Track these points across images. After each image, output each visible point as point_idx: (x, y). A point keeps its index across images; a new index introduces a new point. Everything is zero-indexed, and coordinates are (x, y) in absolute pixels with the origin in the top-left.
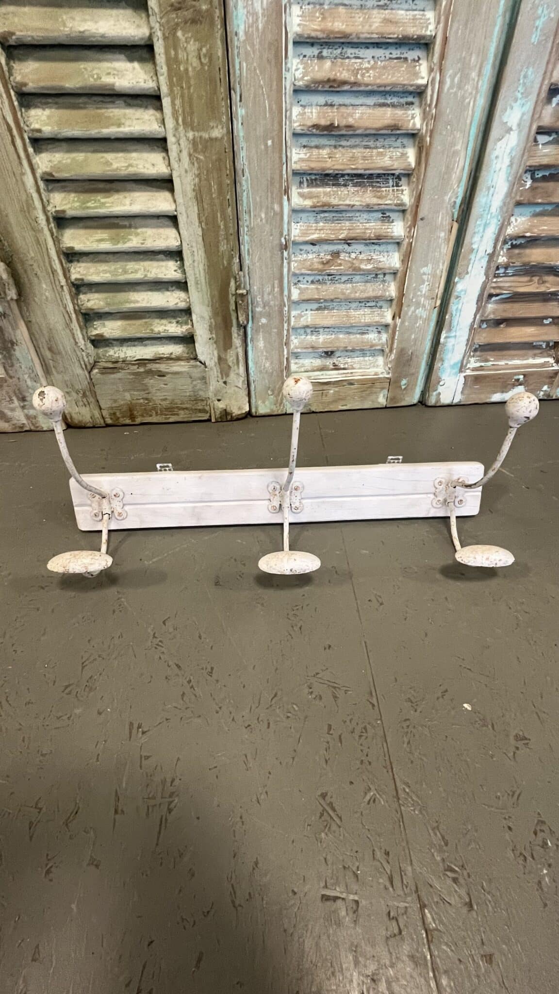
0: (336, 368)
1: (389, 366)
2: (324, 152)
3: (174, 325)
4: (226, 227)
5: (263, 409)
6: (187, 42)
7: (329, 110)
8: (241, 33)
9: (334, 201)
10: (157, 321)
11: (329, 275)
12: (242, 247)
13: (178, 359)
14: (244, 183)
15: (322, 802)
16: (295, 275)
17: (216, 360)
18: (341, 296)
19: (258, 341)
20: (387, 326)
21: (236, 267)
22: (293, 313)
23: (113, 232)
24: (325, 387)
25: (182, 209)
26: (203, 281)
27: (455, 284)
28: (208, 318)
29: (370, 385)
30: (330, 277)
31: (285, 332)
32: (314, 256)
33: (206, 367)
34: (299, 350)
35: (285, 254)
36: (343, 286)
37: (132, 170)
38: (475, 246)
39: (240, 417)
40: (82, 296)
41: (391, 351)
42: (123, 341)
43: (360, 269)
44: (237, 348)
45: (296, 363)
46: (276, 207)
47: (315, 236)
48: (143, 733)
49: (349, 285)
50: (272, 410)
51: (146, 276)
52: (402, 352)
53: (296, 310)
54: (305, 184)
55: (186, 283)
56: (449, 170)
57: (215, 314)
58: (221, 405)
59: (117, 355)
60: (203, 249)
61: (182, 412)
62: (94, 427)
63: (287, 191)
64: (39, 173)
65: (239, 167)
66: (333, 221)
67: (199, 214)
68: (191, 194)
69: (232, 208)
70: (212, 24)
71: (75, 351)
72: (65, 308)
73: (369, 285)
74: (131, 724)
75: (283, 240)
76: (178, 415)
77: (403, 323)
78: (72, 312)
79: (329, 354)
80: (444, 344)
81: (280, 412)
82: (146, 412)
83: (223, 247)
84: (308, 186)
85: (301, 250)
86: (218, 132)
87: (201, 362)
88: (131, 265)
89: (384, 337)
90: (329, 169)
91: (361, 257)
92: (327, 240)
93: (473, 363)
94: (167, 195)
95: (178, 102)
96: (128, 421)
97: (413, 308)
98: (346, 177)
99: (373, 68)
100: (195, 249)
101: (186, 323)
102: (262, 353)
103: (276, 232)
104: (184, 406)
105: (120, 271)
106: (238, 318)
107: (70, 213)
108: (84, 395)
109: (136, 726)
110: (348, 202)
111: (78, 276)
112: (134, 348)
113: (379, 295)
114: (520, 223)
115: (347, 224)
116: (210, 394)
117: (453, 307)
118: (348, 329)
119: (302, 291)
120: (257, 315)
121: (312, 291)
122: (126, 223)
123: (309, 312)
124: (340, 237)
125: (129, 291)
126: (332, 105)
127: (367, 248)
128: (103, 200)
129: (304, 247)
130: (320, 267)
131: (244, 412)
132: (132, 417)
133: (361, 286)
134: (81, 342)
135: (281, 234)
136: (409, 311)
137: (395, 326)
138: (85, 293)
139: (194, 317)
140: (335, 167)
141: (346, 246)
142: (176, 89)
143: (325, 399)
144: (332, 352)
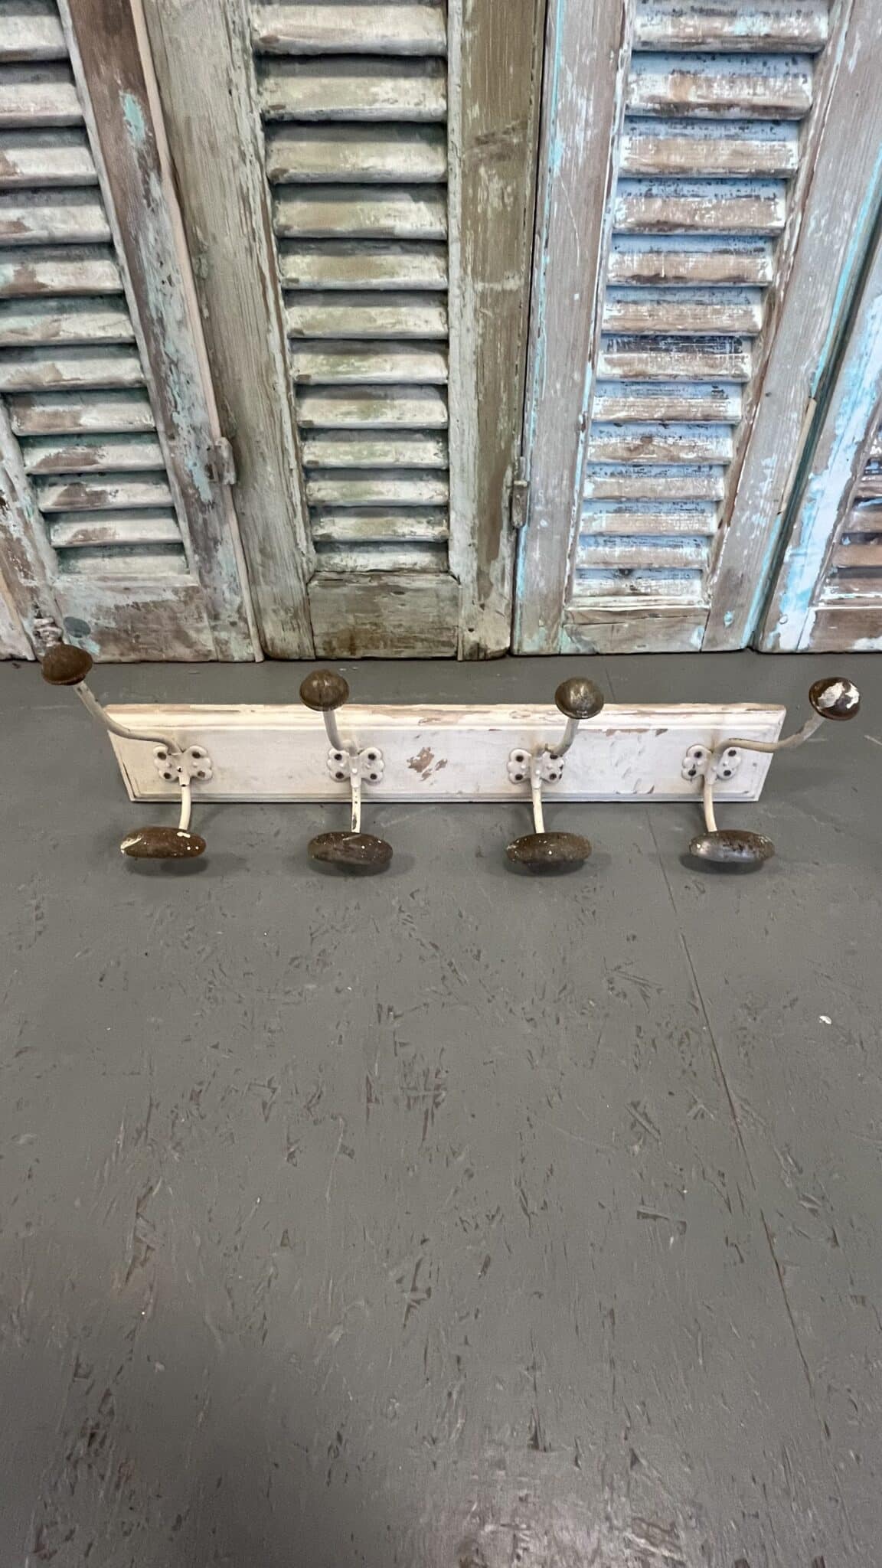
0: (635, 592)
1: (710, 592)
2: (644, 309)
3: (425, 525)
4: (509, 398)
5: (528, 647)
6: (490, 180)
7: (654, 257)
8: (556, 171)
9: (652, 369)
10: (402, 519)
11: (635, 466)
12: (527, 426)
13: (424, 571)
14: (538, 346)
15: (634, 1112)
16: (590, 464)
17: (475, 575)
18: (649, 494)
19: (533, 549)
20: (709, 537)
21: (515, 452)
22: (584, 515)
23: (363, 403)
24: (618, 619)
25: (456, 376)
26: (471, 468)
27: (808, 482)
28: (470, 516)
29: (679, 618)
30: (636, 469)
31: (571, 540)
32: (619, 439)
33: (460, 583)
34: (586, 566)
35: (582, 436)
36: (653, 481)
37: (398, 328)
38: (839, 432)
39: (497, 655)
40: (311, 484)
41: (714, 571)
42: (354, 545)
43: (679, 459)
44: (504, 559)
45: (579, 584)
46: (577, 376)
47: (622, 415)
48: (396, 1017)
49: (662, 481)
50: (541, 649)
51: (397, 460)
52: (728, 575)
53: (587, 510)
54: (615, 347)
55: (448, 470)
56: (807, 332)
57: (481, 511)
58: (473, 638)
59: (344, 563)
60: (476, 428)
61: (419, 645)
62: (300, 660)
63: (592, 357)
64: (287, 330)
65: (534, 324)
66: (647, 395)
67: (477, 383)
68: (470, 357)
69: (520, 378)
70: (523, 158)
71: (294, 555)
72: (290, 498)
73: (689, 480)
74: (380, 1006)
75: (581, 419)
76: (413, 648)
77: (733, 533)
78: (299, 503)
79: (626, 573)
80: (790, 564)
81: (551, 652)
82: (373, 642)
83: (503, 425)
84: (618, 351)
85: (601, 432)
86: (514, 283)
87: (454, 577)
88: (380, 446)
89: (705, 552)
90: (648, 329)
91: (680, 443)
92: (637, 420)
93: (829, 594)
94: (438, 359)
95: (469, 249)
96: (346, 654)
97: (748, 513)
98: (669, 340)
99: (714, 208)
100: (466, 427)
101: (440, 524)
102: (537, 567)
103: (573, 408)
104: (423, 636)
105: (365, 453)
106: (510, 518)
107: (316, 378)
108: (295, 616)
109: (385, 1010)
110: (669, 372)
111: (311, 458)
112: (366, 555)
113: (702, 494)
115: (666, 399)
116: (461, 622)
117: (804, 513)
118: (654, 538)
119: (598, 486)
120: (536, 516)
121: (611, 485)
122: (381, 392)
123: (604, 515)
124: (656, 416)
125: (374, 479)
126: (658, 252)
127: (691, 431)
128: (357, 364)
129: (605, 429)
130: (626, 454)
131: (502, 648)
132: (352, 648)
133: (677, 482)
134: (303, 544)
135: (579, 410)
136: (742, 517)
137: (722, 537)
138: (316, 480)
139: (453, 515)
140: (657, 327)
141: (661, 429)
142: (469, 234)
143: (616, 636)
144: (630, 571)
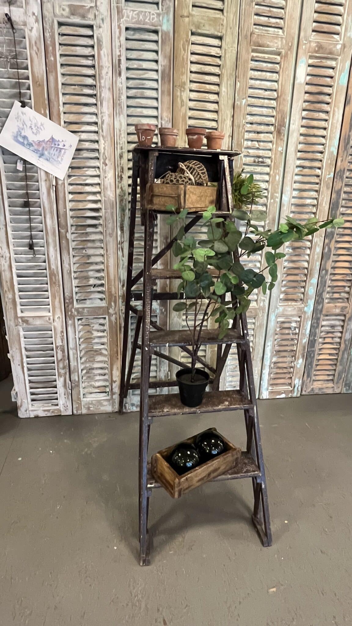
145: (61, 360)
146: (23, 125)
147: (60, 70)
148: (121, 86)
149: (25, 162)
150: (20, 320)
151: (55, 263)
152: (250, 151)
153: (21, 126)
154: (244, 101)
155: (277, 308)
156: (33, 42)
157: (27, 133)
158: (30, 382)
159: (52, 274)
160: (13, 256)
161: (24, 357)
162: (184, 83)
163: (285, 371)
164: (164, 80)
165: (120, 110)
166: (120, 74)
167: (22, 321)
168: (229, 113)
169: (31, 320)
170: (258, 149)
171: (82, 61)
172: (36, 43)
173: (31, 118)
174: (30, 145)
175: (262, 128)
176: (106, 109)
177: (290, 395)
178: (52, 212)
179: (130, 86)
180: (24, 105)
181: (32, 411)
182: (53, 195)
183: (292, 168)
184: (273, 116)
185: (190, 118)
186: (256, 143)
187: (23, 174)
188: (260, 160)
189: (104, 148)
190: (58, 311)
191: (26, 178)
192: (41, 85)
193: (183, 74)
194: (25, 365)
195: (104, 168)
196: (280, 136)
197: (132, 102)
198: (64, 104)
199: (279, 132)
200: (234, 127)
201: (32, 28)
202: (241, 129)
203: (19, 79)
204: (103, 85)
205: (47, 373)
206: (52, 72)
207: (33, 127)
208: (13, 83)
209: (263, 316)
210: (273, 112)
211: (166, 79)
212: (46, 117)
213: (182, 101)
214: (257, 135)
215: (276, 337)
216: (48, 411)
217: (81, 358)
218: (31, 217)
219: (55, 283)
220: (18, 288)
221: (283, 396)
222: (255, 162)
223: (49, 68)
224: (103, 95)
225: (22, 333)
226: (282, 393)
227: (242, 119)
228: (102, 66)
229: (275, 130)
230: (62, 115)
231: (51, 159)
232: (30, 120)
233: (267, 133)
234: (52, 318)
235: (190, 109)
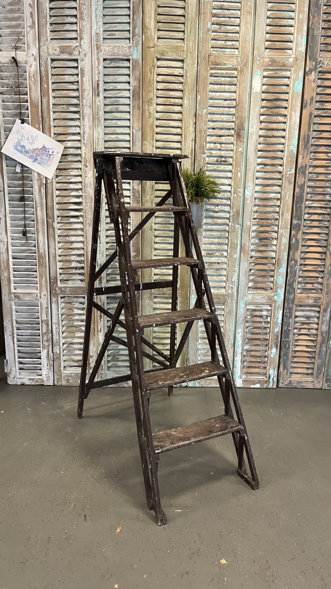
38: (238, 351)
85: (201, 350)
93: (244, 377)
103: (195, 347)
114: (246, 347)
145: (46, 333)
146: (22, 137)
147: (51, 94)
148: (99, 104)
149: (23, 166)
150: (13, 296)
151: (43, 248)
152: (213, 152)
153: (20, 138)
154: (205, 110)
155: (246, 296)
156: (32, 75)
157: (25, 143)
158: (19, 352)
159: (41, 257)
160: (10, 241)
161: (15, 328)
162: (151, 99)
163: (259, 360)
164: (135, 97)
165: (98, 123)
166: (98, 95)
167: (15, 297)
168: (192, 121)
169: (21, 296)
170: (220, 150)
171: (69, 86)
172: (34, 75)
173: (29, 132)
174: (27, 152)
175: (223, 132)
176: (87, 122)
177: (265, 386)
178: (42, 206)
179: (107, 104)
180: (23, 122)
181: (19, 378)
182: (43, 191)
183: (253, 166)
184: (233, 122)
185: (157, 127)
186: (219, 145)
187: (21, 175)
188: (223, 159)
189: (85, 153)
190: (44, 289)
191: (23, 178)
192: (36, 107)
193: (150, 92)
194: (15, 335)
195: (85, 169)
196: (240, 138)
197: (108, 116)
198: (54, 119)
199: (239, 136)
200: (197, 133)
201: (31, 65)
202: (203, 133)
203: (20, 102)
204: (84, 104)
205: (33, 344)
206: (45, 96)
207: (29, 138)
208: (16, 106)
209: (231, 303)
210: (233, 118)
211: (136, 97)
212: (40, 130)
213: (150, 113)
214: (218, 138)
215: (247, 324)
216: (33, 380)
217: (63, 333)
218: (26, 209)
219: (42, 265)
220: (13, 268)
221: (258, 386)
222: (217, 161)
223: (44, 93)
224: (85, 112)
225: (14, 307)
226: (257, 383)
227: (203, 125)
228: (84, 90)
229: (235, 134)
230: (52, 128)
231: (42, 163)
232: (28, 133)
233: (228, 136)
234: (39, 295)
235: (157, 119)
